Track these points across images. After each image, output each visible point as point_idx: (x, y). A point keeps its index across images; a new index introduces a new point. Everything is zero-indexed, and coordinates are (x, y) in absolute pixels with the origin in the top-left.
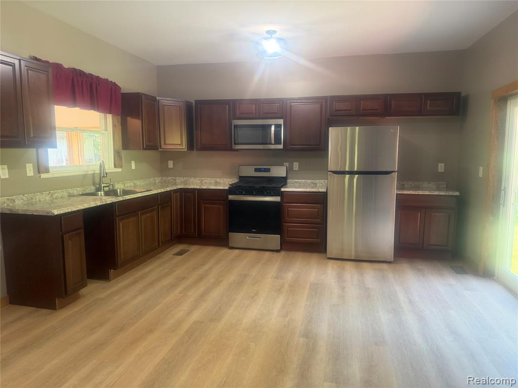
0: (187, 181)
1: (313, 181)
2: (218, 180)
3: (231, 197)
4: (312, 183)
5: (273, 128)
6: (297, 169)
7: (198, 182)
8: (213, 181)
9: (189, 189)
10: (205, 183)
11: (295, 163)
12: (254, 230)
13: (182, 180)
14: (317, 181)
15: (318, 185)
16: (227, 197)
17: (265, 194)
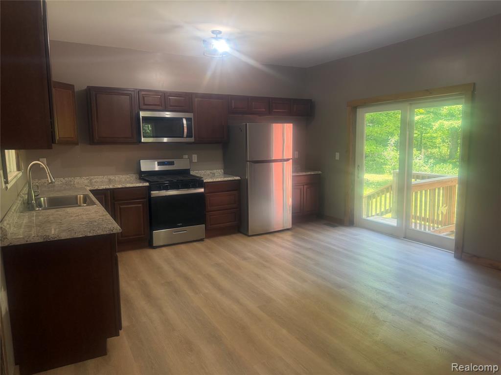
0: (71, 181)
1: (211, 171)
2: (112, 177)
3: (155, 193)
4: (211, 173)
5: (185, 122)
6: (196, 161)
7: (86, 182)
8: (105, 178)
9: (100, 190)
10: (95, 182)
11: (193, 155)
12: (180, 224)
13: (64, 181)
14: (215, 171)
15: (216, 174)
16: (150, 194)
17: (180, 187)
